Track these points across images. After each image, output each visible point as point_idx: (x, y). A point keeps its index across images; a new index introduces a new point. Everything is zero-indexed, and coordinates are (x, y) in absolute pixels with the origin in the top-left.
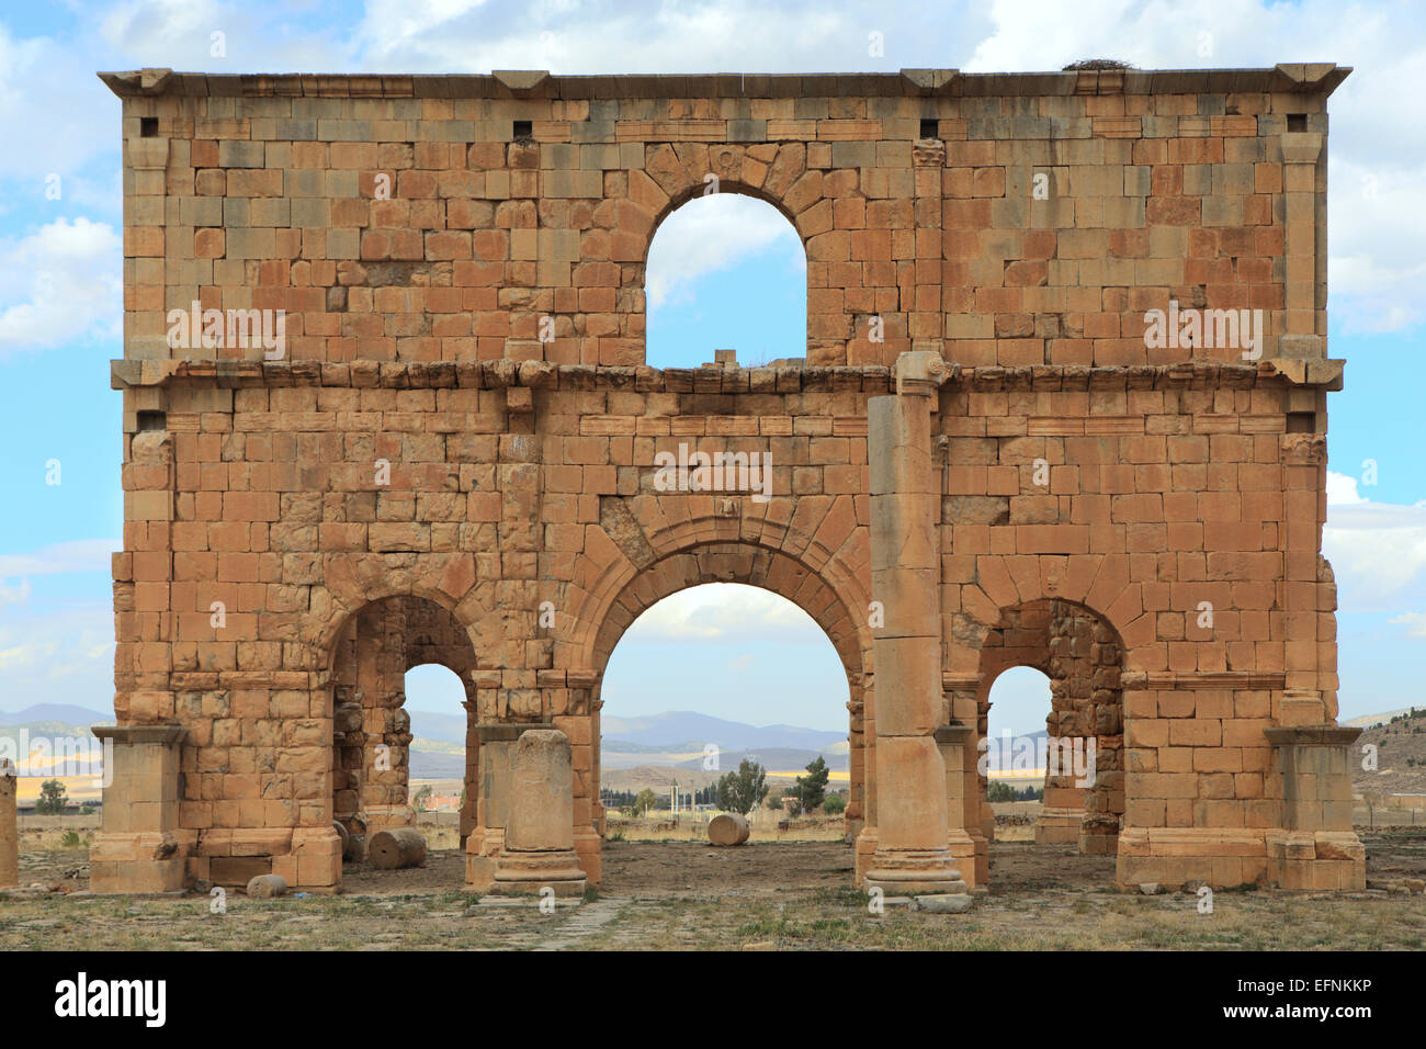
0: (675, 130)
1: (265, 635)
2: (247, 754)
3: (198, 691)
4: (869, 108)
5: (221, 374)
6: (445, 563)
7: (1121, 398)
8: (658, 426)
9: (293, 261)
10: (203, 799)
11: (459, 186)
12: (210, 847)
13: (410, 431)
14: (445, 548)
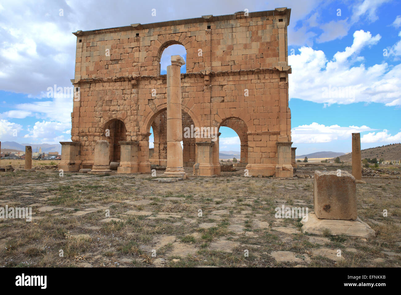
0: (163, 32)
1: (93, 126)
2: (90, 147)
3: (83, 136)
4: (198, 25)
5: (87, 81)
6: (122, 113)
7: (246, 76)
8: (158, 86)
9: (100, 61)
10: (83, 155)
11: (126, 46)
12: (84, 164)
13: (117, 89)
14: (122, 110)
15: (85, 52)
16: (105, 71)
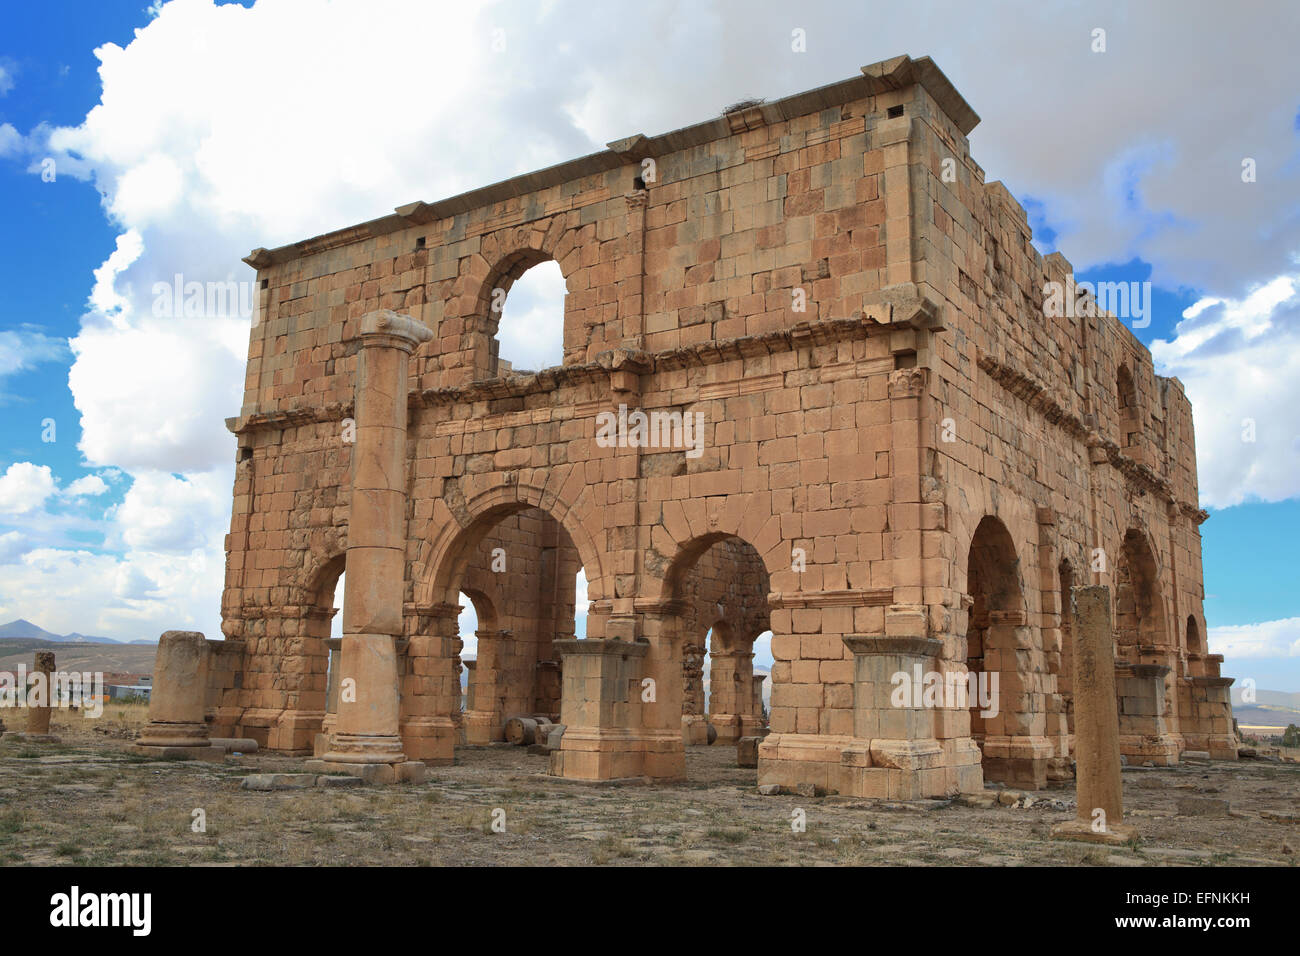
0: (497, 223)
1: (282, 583)
2: (269, 659)
3: (254, 619)
4: (603, 180)
5: (270, 420)
7: (766, 360)
8: (477, 425)
9: (314, 348)
10: (249, 689)
11: (388, 286)
12: (247, 720)
15: (274, 321)
16: (323, 382)
